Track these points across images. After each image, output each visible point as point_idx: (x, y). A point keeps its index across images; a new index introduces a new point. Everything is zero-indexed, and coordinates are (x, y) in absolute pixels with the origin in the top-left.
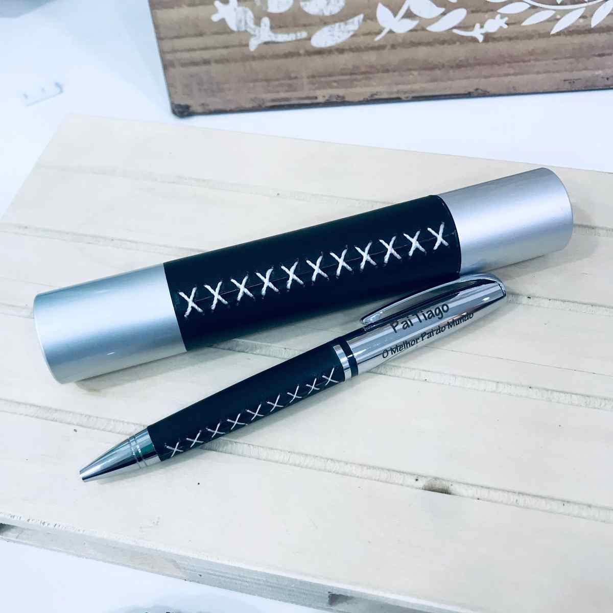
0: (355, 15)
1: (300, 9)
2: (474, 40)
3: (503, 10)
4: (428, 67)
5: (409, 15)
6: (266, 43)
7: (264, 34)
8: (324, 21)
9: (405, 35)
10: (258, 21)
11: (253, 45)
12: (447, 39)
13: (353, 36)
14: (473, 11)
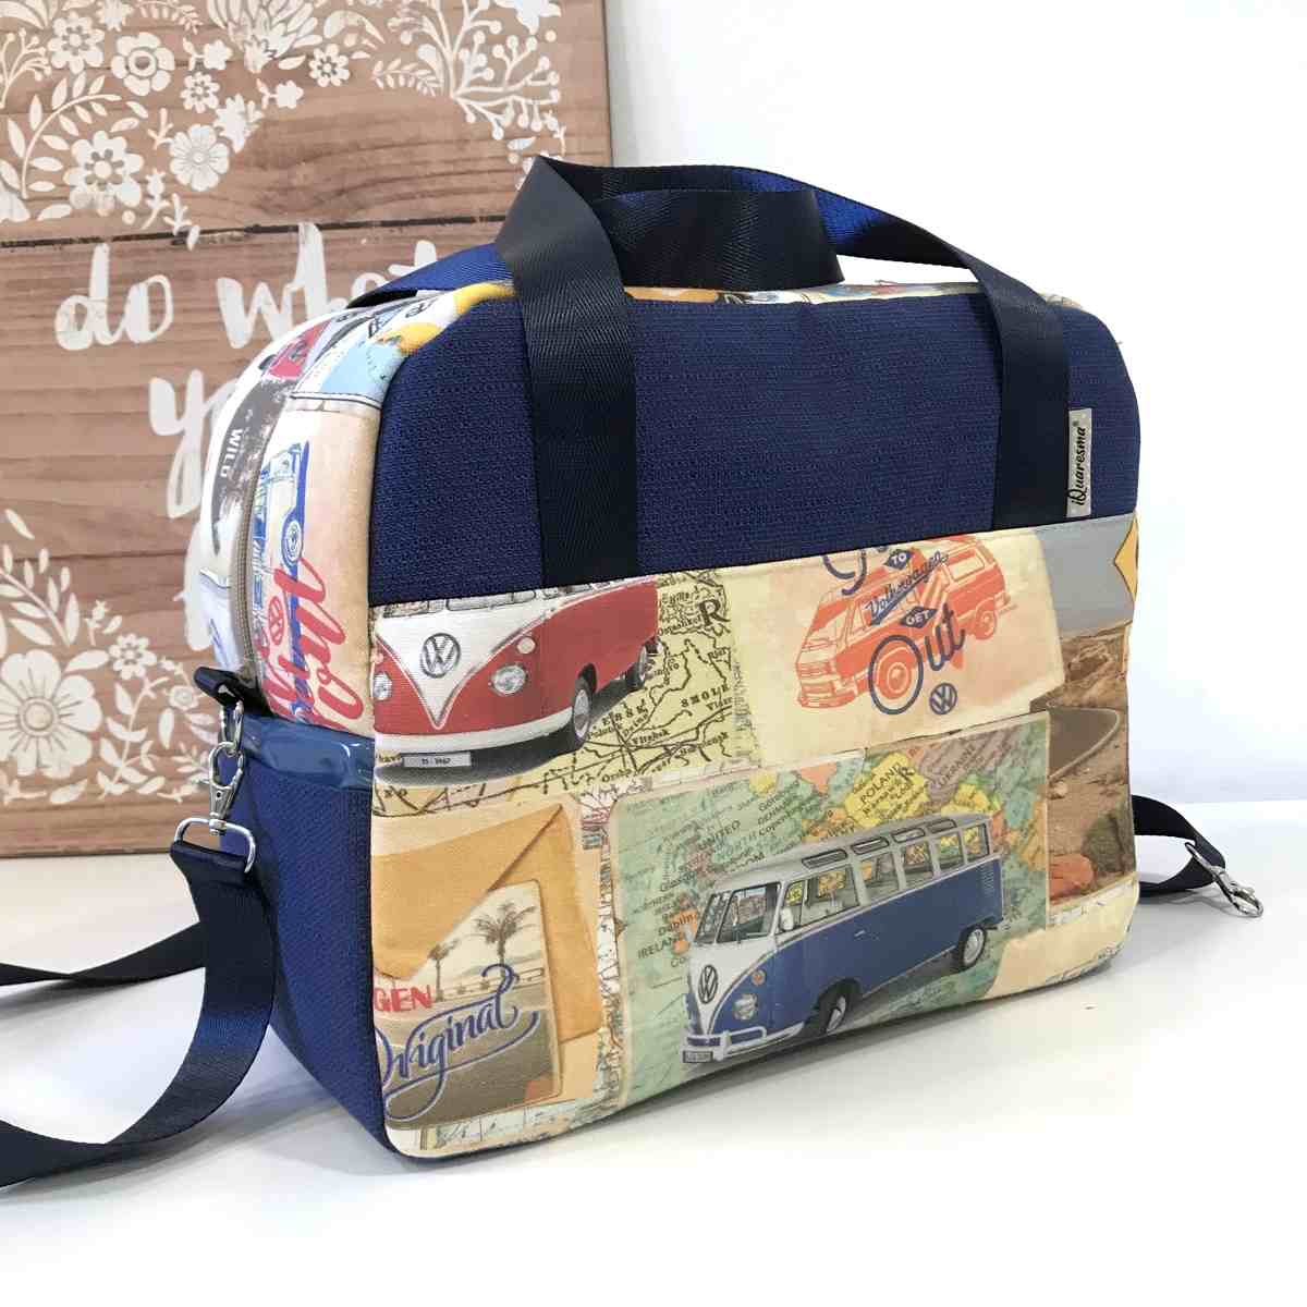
0: (80, 780)
1: (41, 773)
2: (174, 802)
3: (193, 778)
4: (141, 823)
5: (122, 781)
6: (16, 800)
7: (14, 792)
8: (61, 784)
9: (120, 796)
10: (10, 782)
11: (7, 800)
12: (153, 801)
13: (83, 795)
14: (170, 779)
